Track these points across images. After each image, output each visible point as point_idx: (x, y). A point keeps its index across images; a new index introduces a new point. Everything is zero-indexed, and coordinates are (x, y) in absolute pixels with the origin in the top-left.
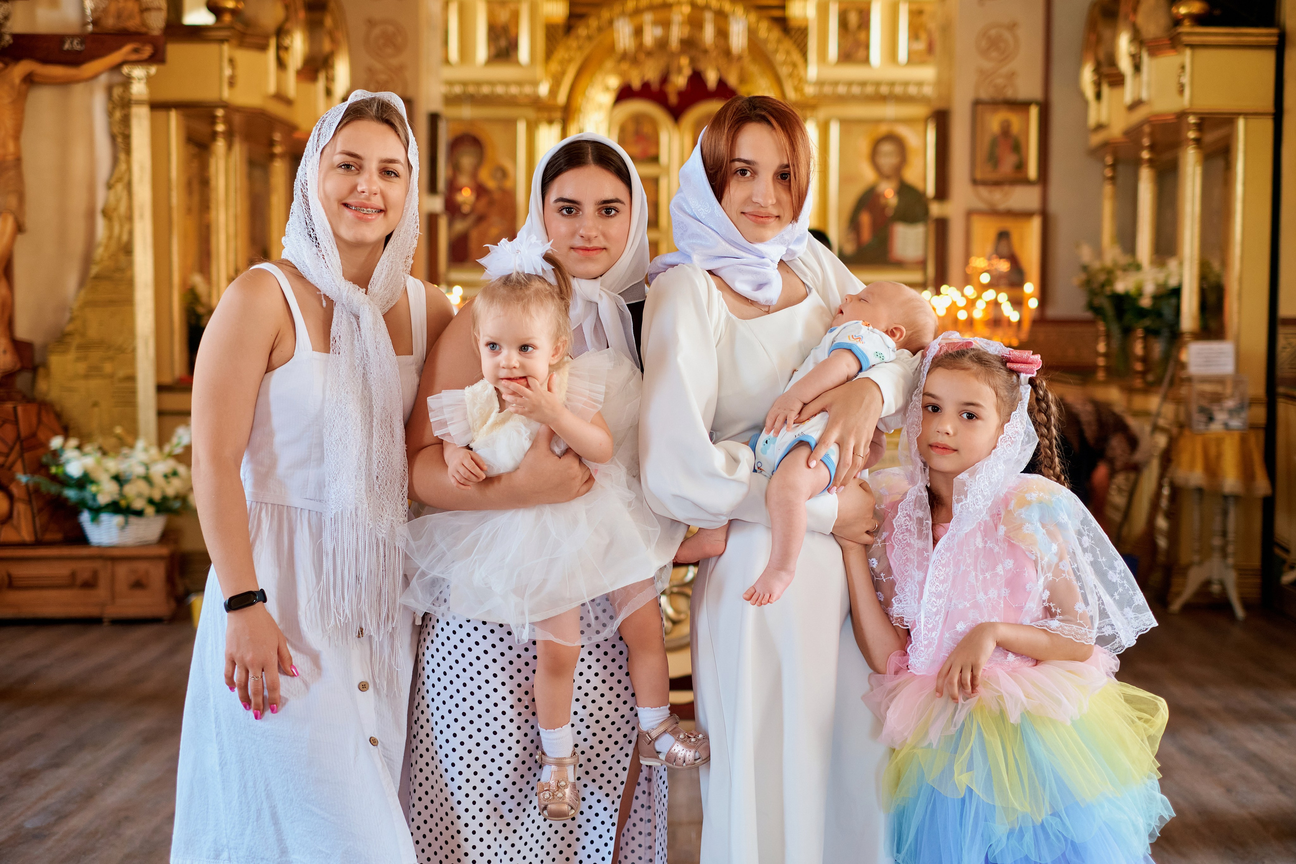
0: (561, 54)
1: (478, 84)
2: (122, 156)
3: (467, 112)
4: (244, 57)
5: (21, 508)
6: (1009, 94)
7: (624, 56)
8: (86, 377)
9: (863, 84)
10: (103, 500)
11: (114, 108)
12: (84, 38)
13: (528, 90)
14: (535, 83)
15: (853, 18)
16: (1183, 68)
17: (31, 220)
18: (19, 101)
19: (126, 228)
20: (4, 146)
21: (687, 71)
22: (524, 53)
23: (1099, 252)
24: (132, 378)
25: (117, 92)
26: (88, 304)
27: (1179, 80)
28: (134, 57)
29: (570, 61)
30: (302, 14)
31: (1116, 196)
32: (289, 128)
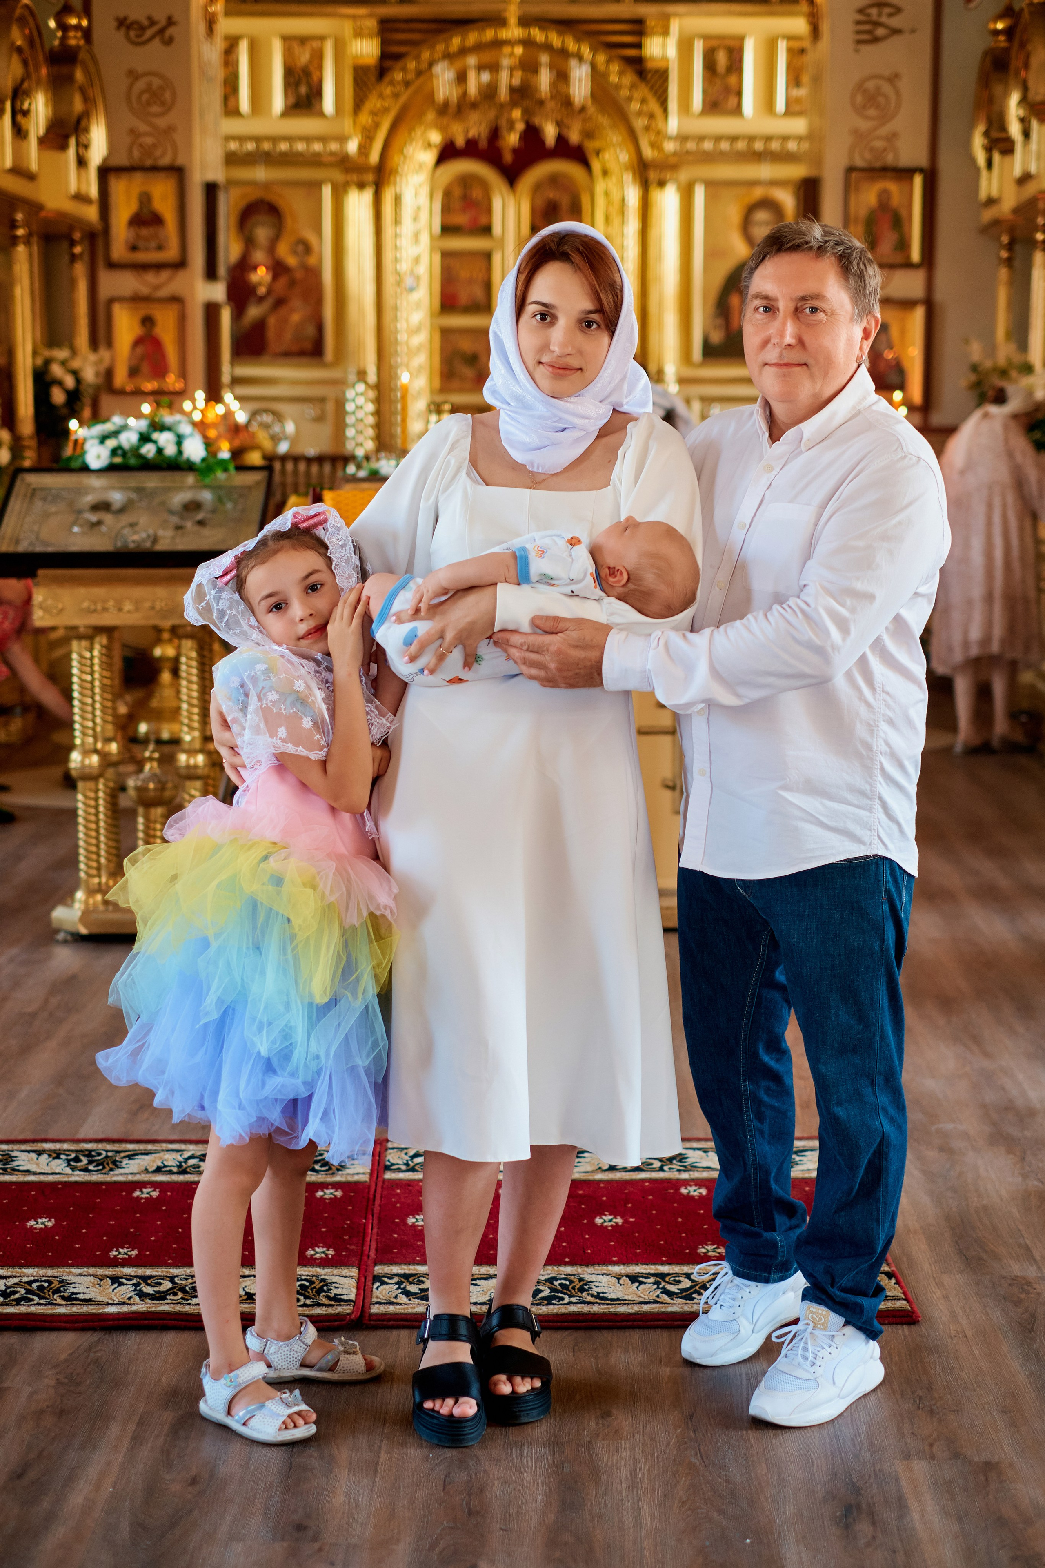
0: (373, 103)
1: (275, 139)
3: (260, 174)
6: (890, 159)
7: (443, 109)
9: (734, 139)
13: (334, 146)
14: (343, 139)
15: (722, 59)
21: (520, 126)
22: (328, 103)
23: (991, 348)
29: (386, 110)
30: (44, 72)
31: (1011, 283)
32: (34, 208)
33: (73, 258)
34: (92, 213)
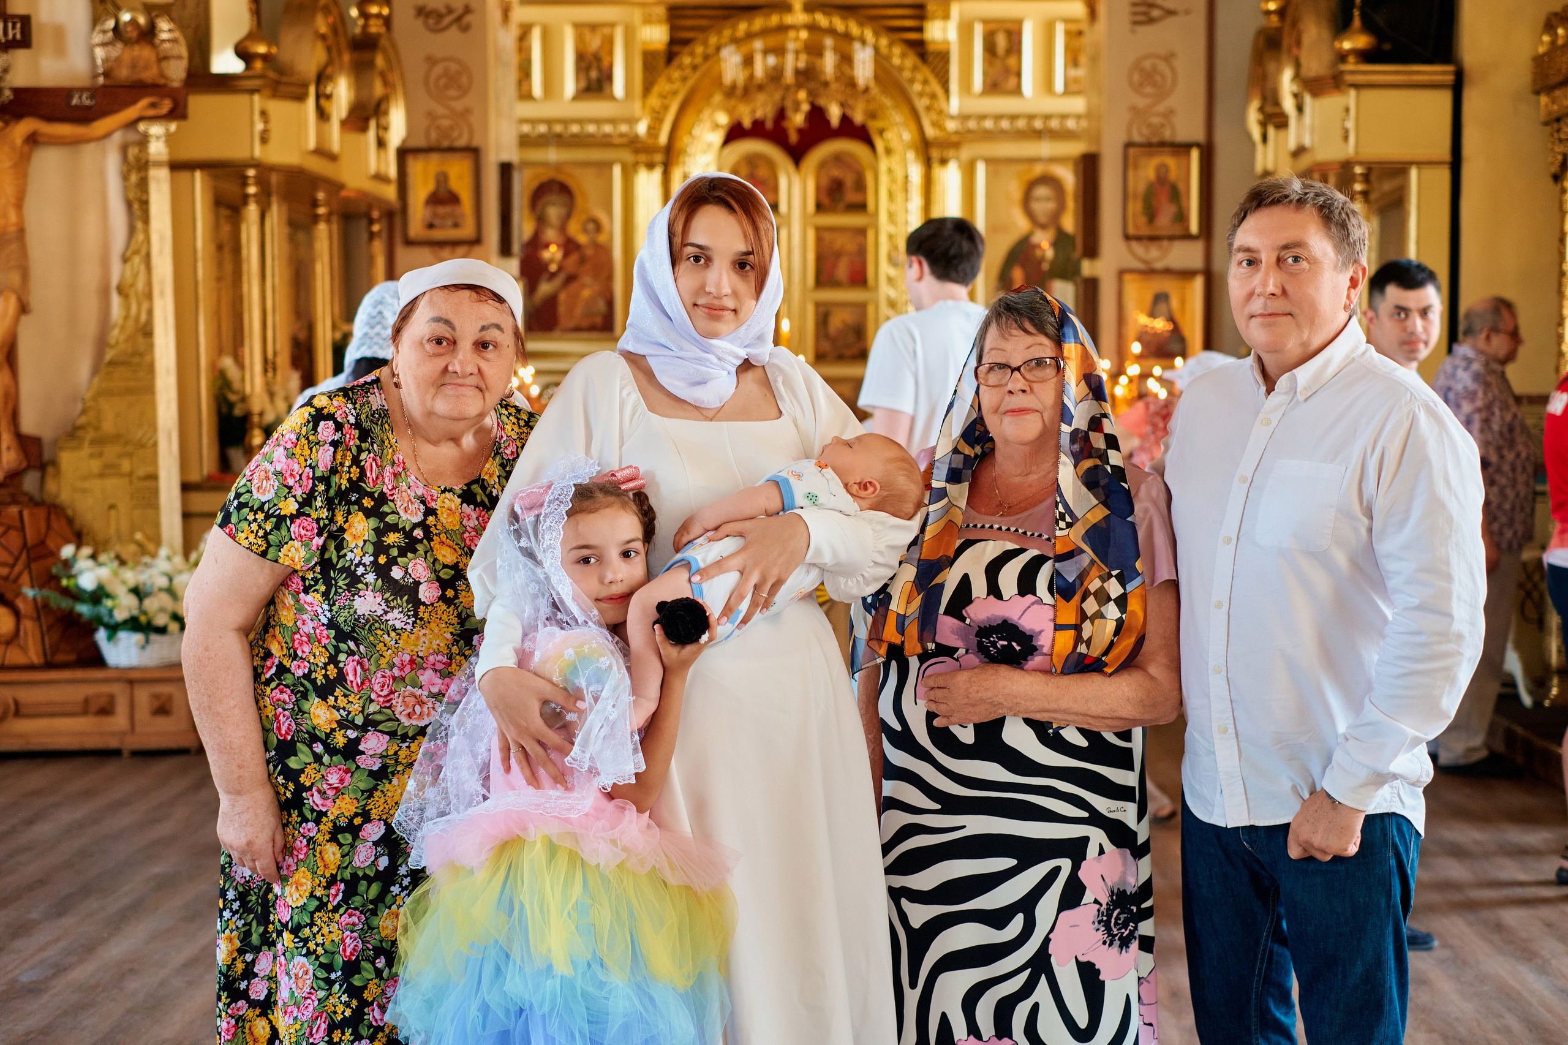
0: (662, 86)
1: (566, 122)
2: (139, 225)
3: (552, 155)
4: (279, 109)
5: (28, 625)
6: (1167, 135)
7: (731, 92)
8: (101, 475)
9: (1013, 117)
10: (120, 615)
11: (129, 171)
12: (94, 92)
13: (624, 128)
14: (632, 121)
15: (1001, 41)
16: (1347, 110)
17: (35, 300)
18: (22, 163)
19: (145, 306)
20: (5, 216)
21: (806, 107)
24: (154, 477)
25: (133, 152)
26: (103, 393)
27: (1343, 124)
28: (151, 112)
29: (675, 93)
30: (346, 57)
32: (334, 187)
33: (372, 236)
34: (390, 192)
